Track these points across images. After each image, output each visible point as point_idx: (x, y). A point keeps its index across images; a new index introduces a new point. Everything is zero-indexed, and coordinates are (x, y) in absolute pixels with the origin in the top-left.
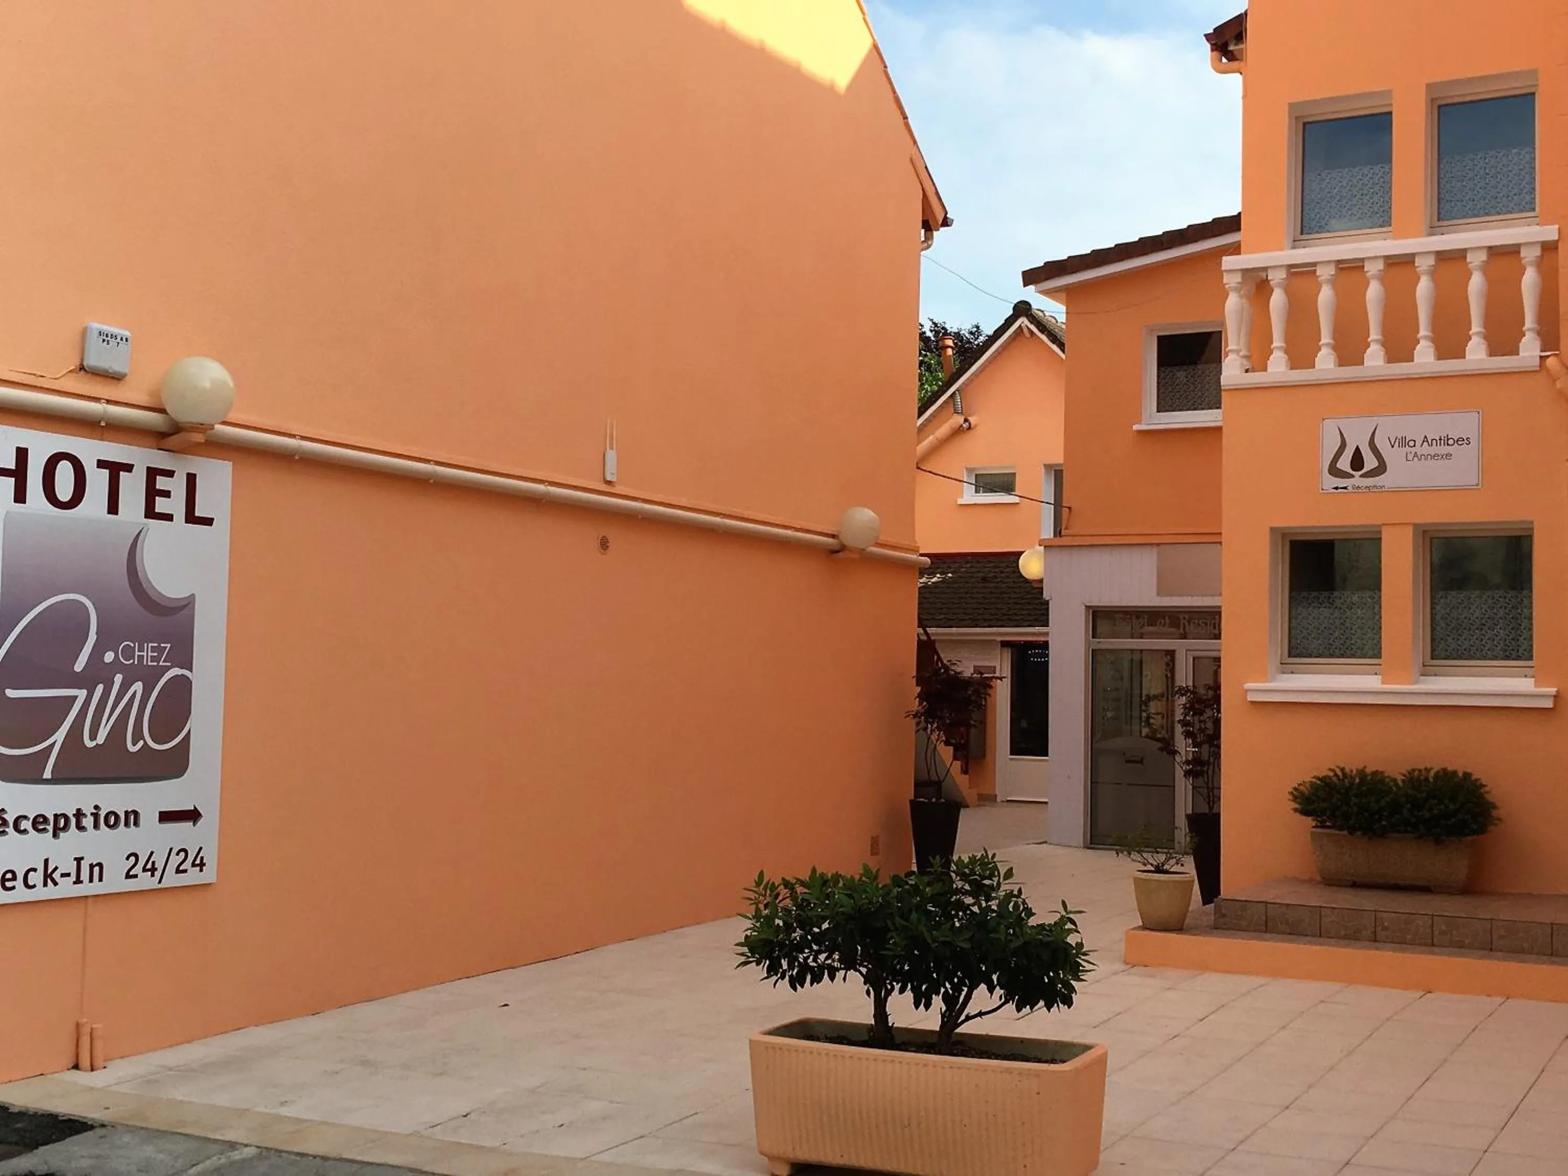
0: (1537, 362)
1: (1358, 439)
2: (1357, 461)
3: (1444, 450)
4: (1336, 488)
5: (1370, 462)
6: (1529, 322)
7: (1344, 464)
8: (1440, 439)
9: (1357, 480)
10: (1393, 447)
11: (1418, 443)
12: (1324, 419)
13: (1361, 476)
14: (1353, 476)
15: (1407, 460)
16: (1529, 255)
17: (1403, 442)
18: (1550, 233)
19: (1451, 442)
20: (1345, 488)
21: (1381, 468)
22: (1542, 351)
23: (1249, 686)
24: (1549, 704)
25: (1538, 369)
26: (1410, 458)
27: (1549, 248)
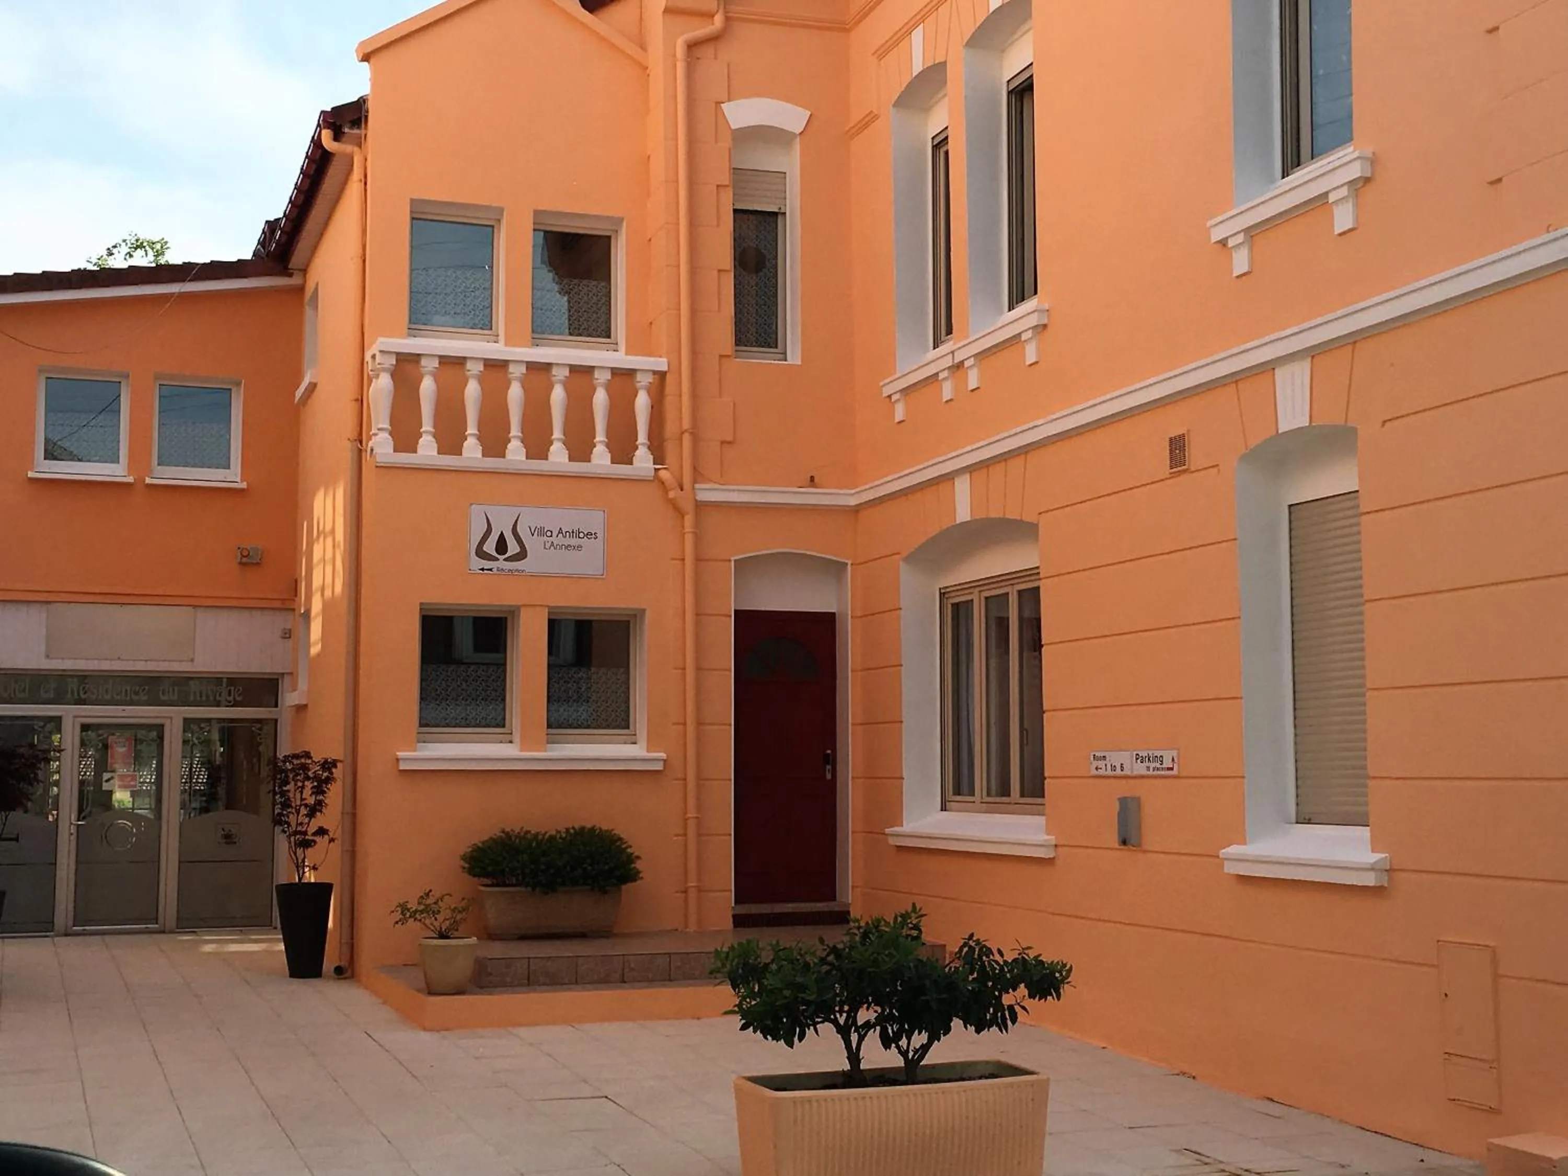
0: (653, 473)
1: (502, 526)
2: (501, 546)
3: (574, 541)
4: (482, 569)
5: (513, 548)
6: (642, 438)
7: (490, 547)
8: (573, 532)
9: (501, 563)
10: (533, 535)
11: (554, 534)
12: (471, 504)
13: (505, 560)
14: (497, 559)
15: (545, 548)
16: (643, 380)
17: (542, 532)
18: (661, 364)
19: (581, 535)
20: (490, 570)
21: (522, 555)
22: (654, 464)
23: (400, 754)
24: (659, 767)
25: (652, 478)
26: (548, 545)
27: (661, 376)
